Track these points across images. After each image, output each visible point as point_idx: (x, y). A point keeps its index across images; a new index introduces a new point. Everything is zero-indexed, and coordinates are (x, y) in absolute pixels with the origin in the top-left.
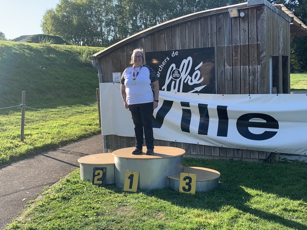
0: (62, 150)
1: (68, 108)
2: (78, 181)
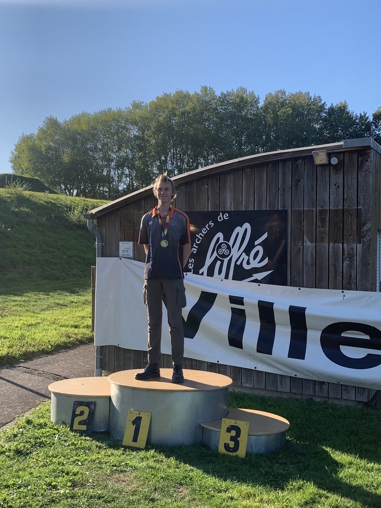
0: (24, 367)
1: (42, 296)
2: (45, 423)
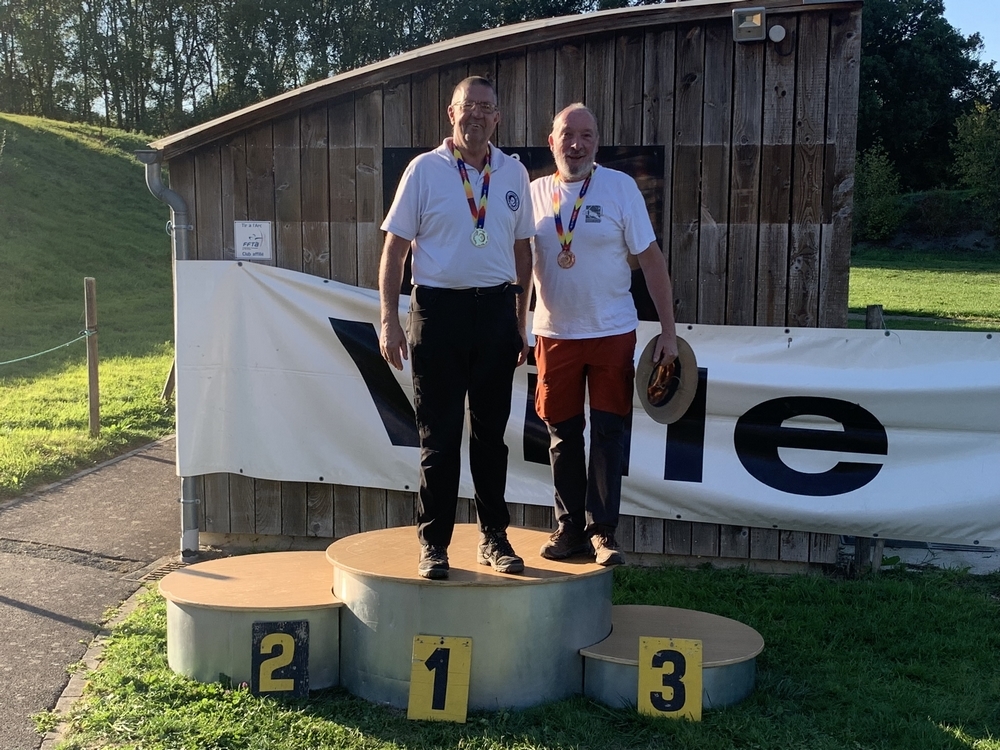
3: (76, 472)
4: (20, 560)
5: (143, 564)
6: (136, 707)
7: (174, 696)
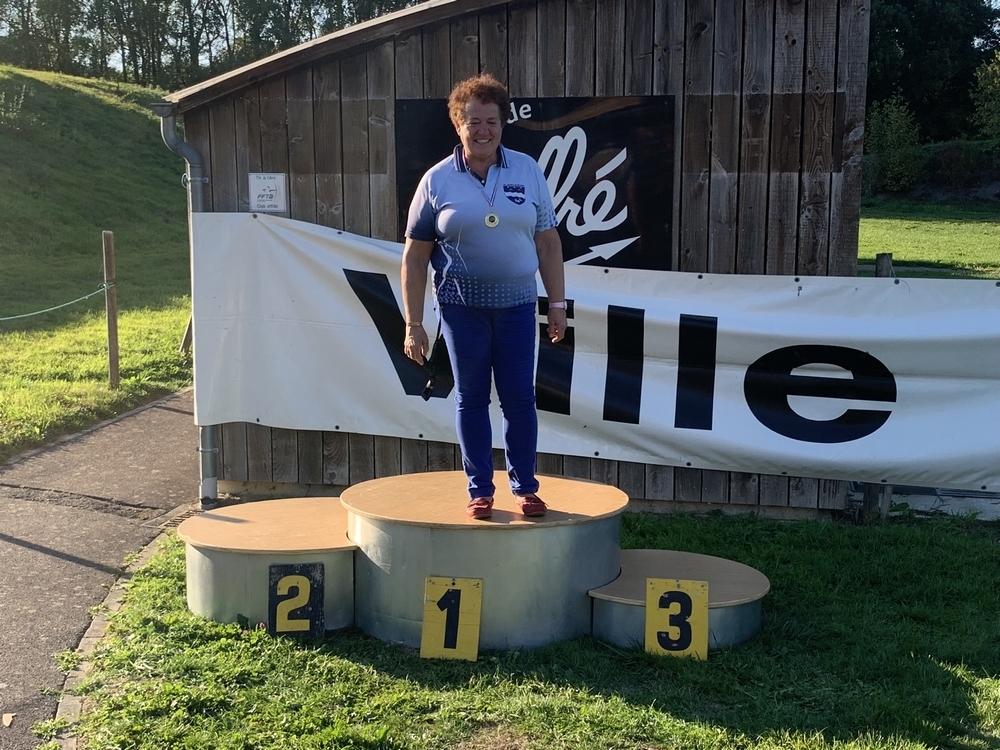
0: (4, 485)
3: (96, 423)
4: (42, 507)
5: (163, 511)
6: (156, 646)
7: (193, 636)
